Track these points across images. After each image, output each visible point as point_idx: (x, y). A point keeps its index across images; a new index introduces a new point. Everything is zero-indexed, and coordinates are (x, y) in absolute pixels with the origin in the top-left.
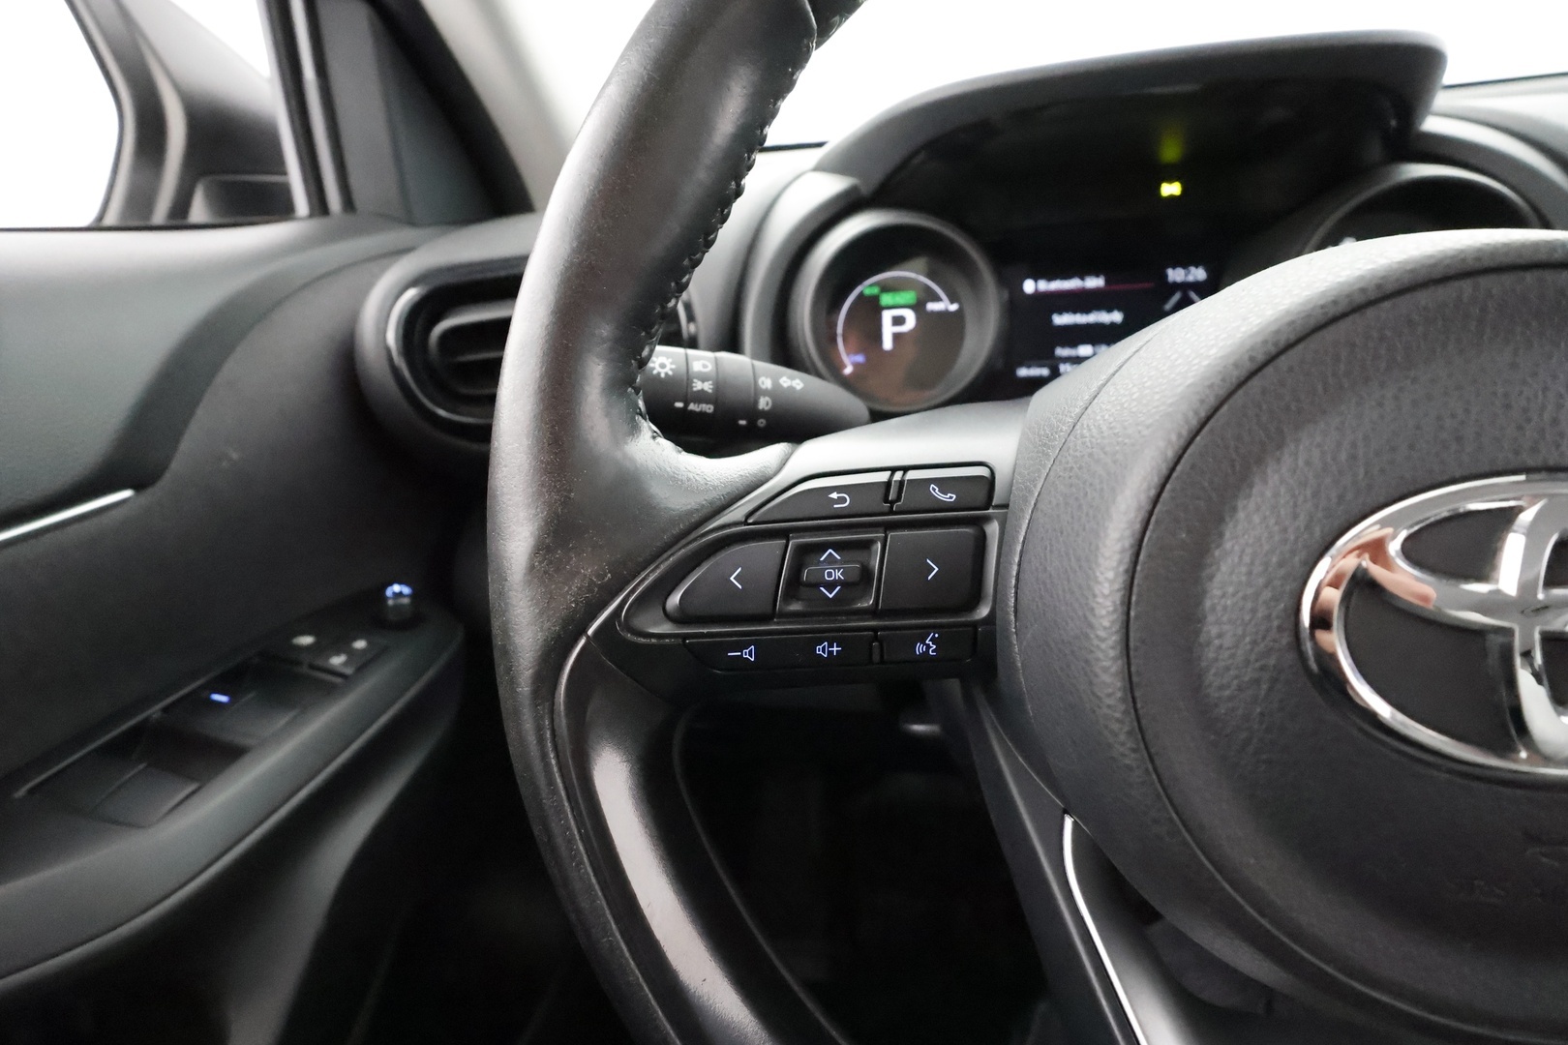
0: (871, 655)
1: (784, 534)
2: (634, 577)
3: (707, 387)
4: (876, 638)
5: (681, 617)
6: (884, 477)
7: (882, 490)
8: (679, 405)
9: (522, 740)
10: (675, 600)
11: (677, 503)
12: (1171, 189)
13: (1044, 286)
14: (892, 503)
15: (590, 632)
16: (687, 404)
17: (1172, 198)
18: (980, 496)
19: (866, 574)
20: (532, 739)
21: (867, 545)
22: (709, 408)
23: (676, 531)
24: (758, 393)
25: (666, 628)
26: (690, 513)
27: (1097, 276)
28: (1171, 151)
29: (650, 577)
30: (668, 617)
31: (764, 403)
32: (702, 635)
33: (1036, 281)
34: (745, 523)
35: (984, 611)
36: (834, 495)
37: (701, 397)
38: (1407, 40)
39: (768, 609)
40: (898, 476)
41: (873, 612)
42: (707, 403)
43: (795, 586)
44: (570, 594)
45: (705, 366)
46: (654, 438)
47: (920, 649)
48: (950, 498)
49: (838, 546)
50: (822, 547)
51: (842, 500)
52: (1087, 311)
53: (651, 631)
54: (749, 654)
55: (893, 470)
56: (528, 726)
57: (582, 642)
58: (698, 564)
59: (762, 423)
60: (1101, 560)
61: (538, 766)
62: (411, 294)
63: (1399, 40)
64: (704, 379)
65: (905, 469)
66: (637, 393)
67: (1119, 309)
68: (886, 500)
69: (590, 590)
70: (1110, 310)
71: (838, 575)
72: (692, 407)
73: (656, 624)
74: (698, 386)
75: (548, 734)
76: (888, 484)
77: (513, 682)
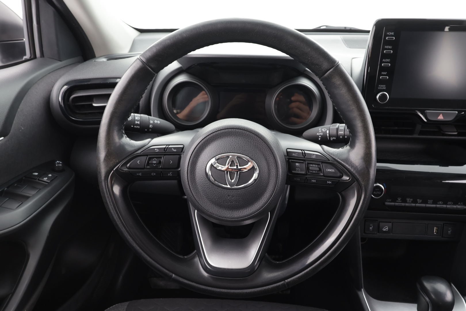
0: (161, 175)
1: (147, 155)
2: (121, 161)
3: (138, 123)
4: (162, 172)
5: (129, 168)
6: (164, 146)
7: (164, 149)
8: (132, 126)
9: (102, 186)
10: (128, 165)
11: (130, 149)
14: (165, 151)
15: (114, 170)
16: (134, 126)
18: (181, 150)
19: (160, 162)
20: (104, 186)
21: (161, 158)
22: (139, 127)
23: (129, 154)
24: (150, 124)
25: (126, 170)
26: (131, 151)
29: (124, 161)
30: (127, 168)
31: (151, 126)
32: (132, 171)
34: (141, 153)
35: (179, 169)
36: (156, 149)
37: (137, 125)
39: (143, 167)
40: (168, 146)
41: (161, 168)
42: (138, 126)
43: (148, 164)
44: (111, 164)
45: (138, 118)
46: (126, 138)
47: (169, 175)
48: (175, 150)
49: (156, 158)
50: (153, 158)
51: (157, 150)
53: (124, 170)
54: (140, 174)
55: (167, 145)
56: (103, 184)
57: (113, 171)
58: (132, 160)
59: (150, 130)
60: (186, 161)
61: (105, 190)
62: (65, 87)
64: (138, 121)
65: (169, 145)
66: (123, 130)
68: (164, 150)
69: (114, 163)
71: (155, 162)
72: (135, 127)
73: (125, 169)
74: (136, 122)
75: (107, 185)
76: (165, 148)
77: (101, 177)
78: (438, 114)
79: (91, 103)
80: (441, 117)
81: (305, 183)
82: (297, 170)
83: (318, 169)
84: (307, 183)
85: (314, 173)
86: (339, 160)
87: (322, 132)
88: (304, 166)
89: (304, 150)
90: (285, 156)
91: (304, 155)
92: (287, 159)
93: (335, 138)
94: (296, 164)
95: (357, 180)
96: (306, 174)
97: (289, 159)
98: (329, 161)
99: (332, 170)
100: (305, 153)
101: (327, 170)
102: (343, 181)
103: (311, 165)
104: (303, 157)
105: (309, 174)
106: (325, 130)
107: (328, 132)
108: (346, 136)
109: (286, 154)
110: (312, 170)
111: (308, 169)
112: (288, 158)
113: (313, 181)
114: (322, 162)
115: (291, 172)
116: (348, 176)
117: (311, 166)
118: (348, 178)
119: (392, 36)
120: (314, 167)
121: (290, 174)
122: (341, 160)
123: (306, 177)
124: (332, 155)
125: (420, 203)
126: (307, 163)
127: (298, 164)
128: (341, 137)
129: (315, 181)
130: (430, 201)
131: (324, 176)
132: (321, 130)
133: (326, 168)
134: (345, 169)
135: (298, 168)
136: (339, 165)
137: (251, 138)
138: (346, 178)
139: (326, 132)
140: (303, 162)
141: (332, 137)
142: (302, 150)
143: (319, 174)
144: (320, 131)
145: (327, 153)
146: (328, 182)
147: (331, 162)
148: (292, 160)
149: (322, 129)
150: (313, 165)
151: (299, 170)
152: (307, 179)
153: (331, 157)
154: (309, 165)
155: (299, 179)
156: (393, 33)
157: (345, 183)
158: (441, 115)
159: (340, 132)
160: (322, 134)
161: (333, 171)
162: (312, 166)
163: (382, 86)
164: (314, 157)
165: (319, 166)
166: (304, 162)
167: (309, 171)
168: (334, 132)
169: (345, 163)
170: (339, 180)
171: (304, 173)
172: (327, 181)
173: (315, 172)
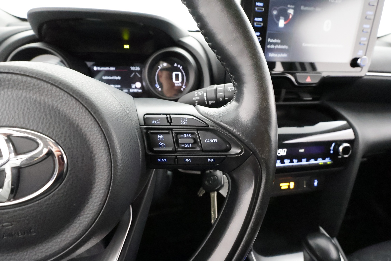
12: (127, 47)
13: (99, 68)
17: (127, 49)
27: (113, 67)
28: (126, 37)
33: (97, 67)
38: (162, 19)
52: (111, 76)
63: (160, 18)
67: (120, 76)
70: (117, 76)
80: (309, 79)
81: (175, 164)
82: (161, 146)
83: (192, 141)
84: (178, 164)
85: (187, 148)
86: (222, 124)
87: (199, 96)
88: (170, 138)
89: (169, 114)
90: (140, 126)
91: (170, 121)
92: (145, 131)
93: (214, 102)
94: (159, 136)
95: (254, 153)
96: (175, 151)
97: (148, 129)
98: (208, 126)
99: (214, 141)
100: (170, 118)
101: (207, 141)
102: (232, 156)
103: (182, 136)
104: (169, 124)
105: (179, 150)
106: (201, 93)
107: (205, 95)
108: (226, 98)
109: (142, 123)
110: (184, 144)
111: (177, 142)
112: (146, 129)
113: (187, 160)
114: (198, 130)
115: (152, 151)
116: (238, 146)
117: (181, 138)
118: (239, 151)
120: (187, 138)
121: (150, 154)
122: (226, 124)
123: (176, 156)
124: (211, 118)
126: (175, 133)
127: (161, 136)
128: (221, 99)
129: (190, 160)
130: (304, 160)
131: (202, 150)
132: (198, 94)
133: (205, 138)
134: (233, 137)
135: (162, 142)
136: (223, 131)
137: (44, 92)
138: (235, 151)
139: (203, 95)
140: (167, 132)
141: (211, 100)
142: (166, 114)
143: (194, 148)
144: (196, 95)
145: (204, 115)
146: (209, 160)
147: (211, 127)
148: (152, 131)
149: (198, 92)
150: (185, 136)
151: (163, 145)
152: (178, 159)
153: (210, 120)
154: (179, 136)
155: (165, 160)
157: (235, 158)
158: (308, 77)
159: (219, 94)
160: (198, 98)
161: (216, 141)
162: (183, 138)
164: (185, 123)
165: (194, 136)
166: (170, 131)
167: (180, 145)
168: (213, 95)
169: (232, 127)
170: (226, 155)
171: (171, 149)
172: (207, 158)
173: (188, 146)
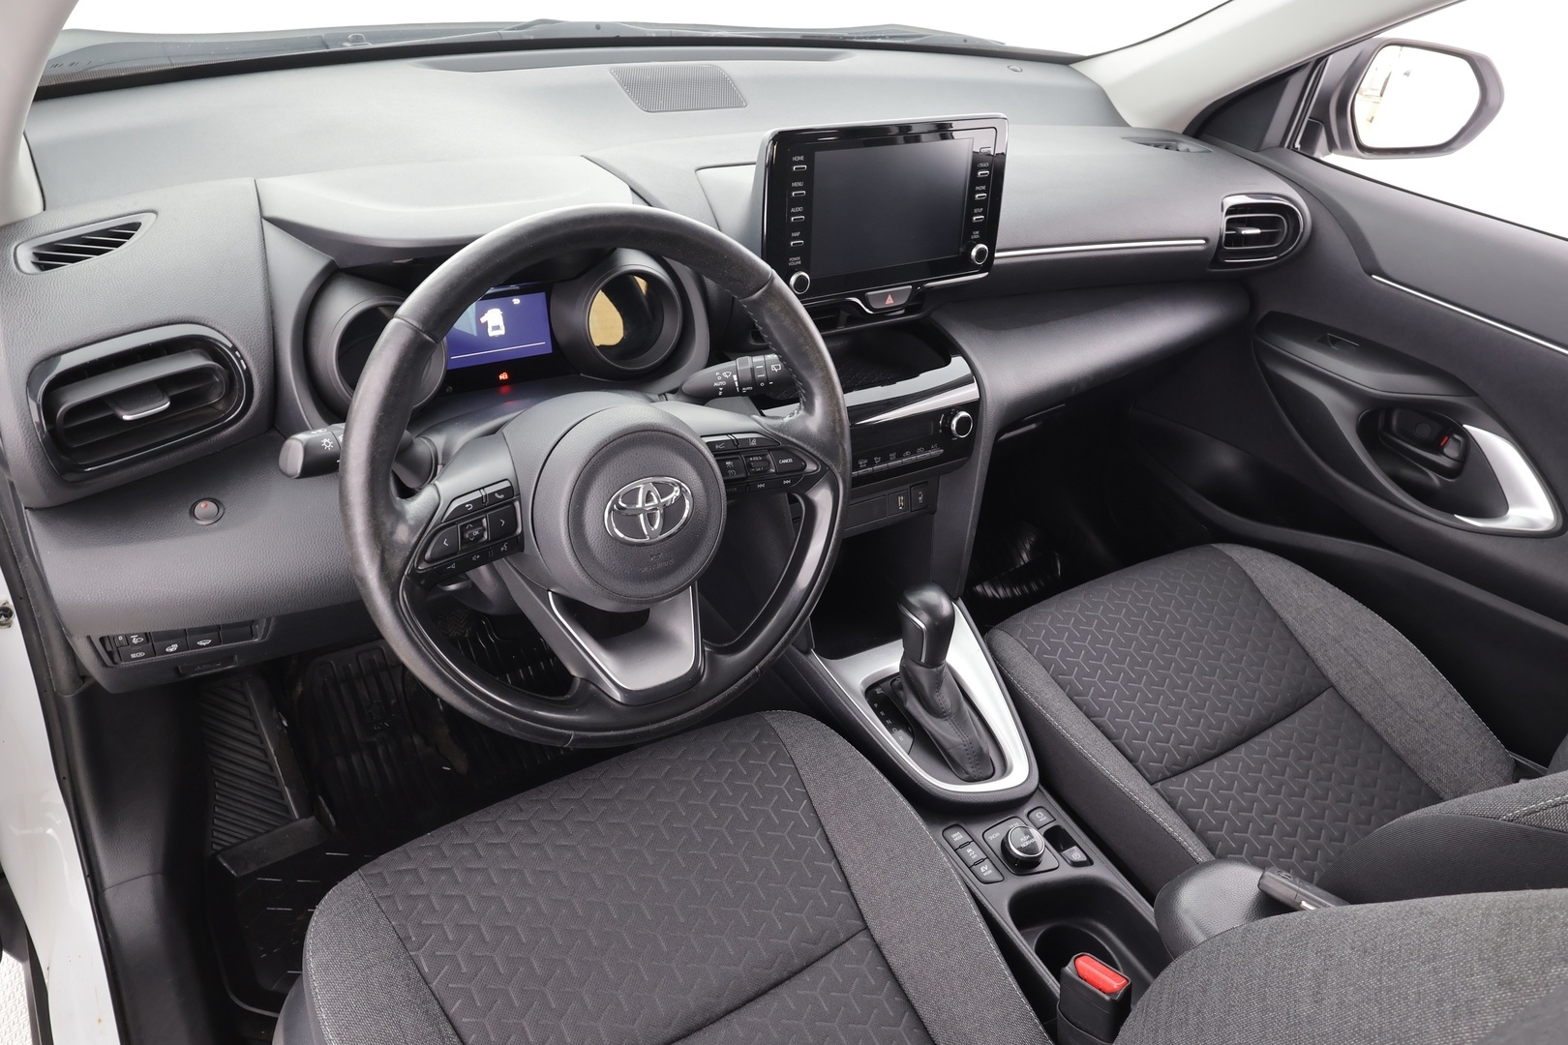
0: (488, 555)
4: (489, 550)
5: (431, 560)
6: (478, 494)
7: (480, 500)
10: (428, 555)
14: (485, 503)
25: (426, 566)
30: (426, 562)
32: (438, 565)
34: (442, 523)
35: (519, 531)
36: (467, 506)
39: (456, 550)
40: (483, 492)
41: (487, 542)
43: (463, 540)
47: (502, 549)
48: (502, 496)
49: (472, 522)
51: (470, 507)
53: (423, 568)
54: (453, 566)
55: (479, 490)
65: (482, 488)
71: (477, 533)
73: (423, 565)
76: (482, 497)
78: (885, 296)
79: (110, 413)
80: (890, 301)
81: (746, 492)
82: (731, 473)
83: (765, 463)
84: (749, 492)
85: (759, 472)
86: (792, 439)
87: (724, 379)
88: (740, 464)
89: (731, 434)
91: (736, 444)
93: (750, 388)
94: (727, 463)
95: (830, 467)
96: (747, 478)
99: (788, 461)
100: (735, 439)
101: (780, 462)
102: (808, 475)
104: (736, 447)
105: (750, 475)
106: (728, 374)
107: (735, 377)
108: (771, 382)
111: (748, 467)
113: (761, 486)
114: (769, 450)
116: (812, 462)
117: (752, 461)
118: (814, 467)
119: (800, 163)
123: (748, 483)
125: (879, 464)
126: (745, 457)
127: (730, 463)
128: (762, 384)
129: (763, 485)
130: (893, 455)
131: (776, 473)
132: (721, 375)
133: (778, 457)
134: (806, 453)
135: (731, 469)
138: (810, 467)
139: (731, 377)
140: (737, 456)
141: (746, 386)
142: (727, 435)
143: (767, 471)
144: (719, 378)
146: (785, 482)
148: (718, 458)
151: (733, 472)
152: (749, 486)
154: (749, 460)
155: (736, 489)
156: (802, 158)
158: (890, 297)
159: (758, 376)
160: (724, 383)
161: (791, 461)
163: (795, 259)
164: (753, 443)
167: (751, 470)
168: (749, 378)
170: (802, 475)
171: (743, 475)
172: (783, 480)
173: (760, 470)
